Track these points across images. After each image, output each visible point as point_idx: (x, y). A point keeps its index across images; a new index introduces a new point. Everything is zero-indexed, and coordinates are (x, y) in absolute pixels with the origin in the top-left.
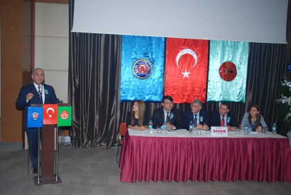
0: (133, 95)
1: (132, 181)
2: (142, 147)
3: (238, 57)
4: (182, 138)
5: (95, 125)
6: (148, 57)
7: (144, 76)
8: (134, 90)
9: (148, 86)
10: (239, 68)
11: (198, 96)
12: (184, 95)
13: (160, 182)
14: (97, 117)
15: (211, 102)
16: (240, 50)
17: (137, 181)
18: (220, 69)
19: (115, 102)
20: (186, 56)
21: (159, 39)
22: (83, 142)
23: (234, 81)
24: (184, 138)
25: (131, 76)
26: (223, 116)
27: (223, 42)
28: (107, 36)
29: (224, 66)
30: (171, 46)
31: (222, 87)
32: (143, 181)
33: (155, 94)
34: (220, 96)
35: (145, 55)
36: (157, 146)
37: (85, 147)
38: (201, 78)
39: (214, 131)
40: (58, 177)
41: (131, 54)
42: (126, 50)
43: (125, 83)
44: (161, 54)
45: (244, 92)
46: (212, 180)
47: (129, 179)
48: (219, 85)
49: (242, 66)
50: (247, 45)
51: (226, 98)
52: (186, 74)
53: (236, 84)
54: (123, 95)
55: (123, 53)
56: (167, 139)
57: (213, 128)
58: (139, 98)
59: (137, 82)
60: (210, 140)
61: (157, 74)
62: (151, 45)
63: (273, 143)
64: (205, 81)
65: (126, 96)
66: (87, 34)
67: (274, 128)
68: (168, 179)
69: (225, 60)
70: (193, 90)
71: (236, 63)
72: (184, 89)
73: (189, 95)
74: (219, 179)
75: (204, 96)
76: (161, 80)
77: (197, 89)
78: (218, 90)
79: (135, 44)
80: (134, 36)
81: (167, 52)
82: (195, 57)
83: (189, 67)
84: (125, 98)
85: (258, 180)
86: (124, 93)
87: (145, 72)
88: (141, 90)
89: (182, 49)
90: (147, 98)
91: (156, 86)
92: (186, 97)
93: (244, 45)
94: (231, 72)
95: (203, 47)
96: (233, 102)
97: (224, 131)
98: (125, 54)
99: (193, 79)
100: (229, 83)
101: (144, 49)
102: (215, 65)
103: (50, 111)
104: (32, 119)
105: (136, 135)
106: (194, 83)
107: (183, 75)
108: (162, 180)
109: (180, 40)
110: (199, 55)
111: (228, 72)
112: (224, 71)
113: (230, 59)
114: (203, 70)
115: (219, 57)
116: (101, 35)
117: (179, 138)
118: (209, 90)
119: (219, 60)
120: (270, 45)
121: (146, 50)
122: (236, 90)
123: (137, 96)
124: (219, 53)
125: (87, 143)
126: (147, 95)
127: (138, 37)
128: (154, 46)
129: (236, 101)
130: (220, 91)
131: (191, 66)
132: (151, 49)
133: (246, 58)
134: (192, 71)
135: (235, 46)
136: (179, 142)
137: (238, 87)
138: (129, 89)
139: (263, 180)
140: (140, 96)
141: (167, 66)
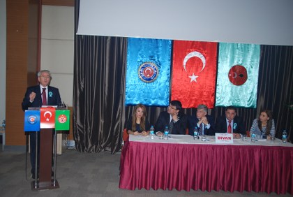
0: (139, 99)
1: (131, 189)
2: (142, 153)
3: (249, 60)
4: (184, 145)
5: (100, 130)
6: (154, 60)
7: (150, 79)
8: (139, 94)
9: (154, 90)
10: (250, 72)
11: (205, 101)
12: (191, 100)
13: (160, 190)
14: (102, 121)
15: (218, 107)
16: (251, 52)
17: (137, 188)
18: (230, 73)
19: (120, 106)
20: (193, 59)
21: (166, 41)
22: (87, 147)
23: (244, 86)
24: (186, 145)
25: (137, 79)
26: (230, 122)
27: (233, 45)
28: (113, 38)
29: (233, 69)
30: (178, 49)
31: (231, 91)
32: (143, 189)
33: (161, 98)
34: (229, 101)
35: (152, 58)
36: (158, 152)
37: (89, 152)
38: (209, 83)
39: (219, 138)
40: (57, 182)
41: (137, 57)
42: (131, 53)
43: (130, 87)
44: (168, 57)
45: (255, 97)
46: (215, 189)
47: (128, 186)
48: (229, 89)
49: (253, 70)
50: (259, 48)
51: (236, 103)
52: (194, 78)
53: (247, 88)
54: (128, 99)
55: (129, 56)
56: (168, 145)
57: (217, 135)
58: (145, 103)
59: (143, 86)
60: (214, 147)
61: (163, 78)
62: (157, 47)
63: (282, 152)
64: (213, 85)
65: (132, 100)
66: (93, 36)
67: (284, 136)
68: (168, 187)
69: (235, 64)
70: (201, 94)
71: (247, 66)
72: (192, 94)
73: (196, 100)
74: (223, 189)
75: (212, 100)
76: (168, 84)
77: (205, 94)
78: (227, 94)
79: (141, 46)
80: (140, 39)
81: (174, 55)
82: (203, 60)
83: (197, 70)
84: (131, 102)
85: (266, 191)
86: (129, 97)
87: (150, 75)
88: (147, 95)
89: (190, 52)
90: (153, 102)
91: (162, 90)
92: (194, 102)
93: (255, 48)
94: (241, 76)
95: (212, 50)
96: (243, 108)
97: (230, 138)
98: (131, 57)
99: (201, 84)
100: (239, 87)
101: (150, 52)
102: (224, 68)
103: (48, 115)
104: (29, 122)
105: (137, 140)
106: (201, 87)
107: (190, 79)
108: (162, 188)
109: (187, 42)
110: (208, 58)
111: (238, 76)
112: (234, 75)
113: (240, 63)
114: (211, 74)
115: (229, 60)
116: (107, 37)
117: (181, 145)
118: (217, 95)
119: (228, 64)
120: (284, 47)
121: (153, 52)
122: (247, 94)
123: (143, 100)
124: (229, 56)
125: (91, 148)
126: (153, 99)
127: (144, 39)
128: (160, 49)
129: (247, 106)
130: (230, 95)
131: (199, 69)
132: (157, 52)
133: (257, 61)
134: (200, 74)
135: (245, 49)
136: (181, 149)
137: (249, 92)
138: (134, 93)
139: (271, 191)
140: (146, 100)
141: (174, 69)
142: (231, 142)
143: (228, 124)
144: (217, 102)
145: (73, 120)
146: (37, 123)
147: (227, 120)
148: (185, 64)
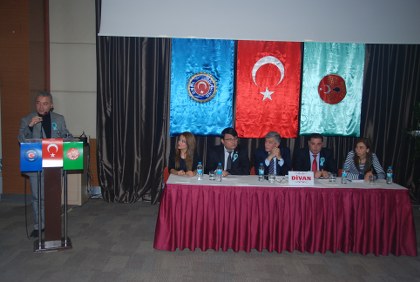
0: (189, 125)
1: (169, 249)
3: (348, 66)
4: (243, 188)
5: (135, 170)
6: (210, 69)
7: (205, 98)
8: (190, 120)
9: (210, 114)
10: (350, 84)
11: (285, 128)
12: (264, 126)
13: (210, 252)
14: (137, 159)
15: (303, 135)
16: (351, 56)
17: (178, 249)
18: (320, 86)
19: (163, 136)
20: (267, 67)
21: (226, 42)
22: (118, 195)
23: (342, 104)
25: (185, 97)
26: (315, 156)
27: (324, 45)
28: (151, 40)
29: (325, 81)
30: (243, 53)
31: (323, 112)
32: (187, 249)
33: (221, 124)
34: (320, 127)
35: (206, 66)
37: (121, 201)
38: (290, 101)
39: (293, 178)
41: (185, 66)
42: (177, 61)
43: (177, 109)
44: (229, 66)
45: (357, 121)
46: (288, 250)
47: (166, 246)
48: (319, 110)
49: (354, 81)
50: (362, 49)
51: (330, 130)
52: (267, 94)
53: (345, 109)
54: (174, 126)
55: (173, 64)
57: (291, 173)
58: (198, 131)
59: (195, 107)
61: (223, 96)
62: (214, 51)
64: (296, 104)
65: (179, 128)
66: (122, 38)
67: (389, 175)
68: (222, 247)
69: (328, 72)
70: (279, 118)
71: (346, 75)
72: (265, 116)
73: (271, 126)
74: (300, 250)
75: (295, 126)
76: (230, 103)
77: (284, 117)
78: (316, 117)
79: (191, 50)
80: (189, 40)
81: (238, 61)
82: (281, 68)
83: (272, 83)
84: (177, 130)
85: (361, 252)
86: (175, 123)
87: (205, 92)
88: (201, 119)
89: (261, 57)
90: (209, 130)
91: (223, 112)
92: (268, 129)
93: (358, 48)
94: (337, 90)
95: (294, 54)
96: (341, 136)
97: (309, 178)
98: (177, 66)
99: (278, 103)
100: (334, 106)
101: (204, 58)
102: (312, 80)
103: (53, 149)
104: (27, 159)
106: (279, 108)
108: (214, 248)
109: (256, 44)
110: (288, 65)
111: (333, 90)
112: (327, 90)
113: (335, 71)
114: (293, 87)
115: (318, 67)
116: (142, 39)
118: (302, 119)
119: (318, 73)
120: (402, 46)
121: (207, 59)
122: (346, 117)
123: (195, 127)
124: (318, 62)
125: (123, 196)
126: (210, 126)
127: (194, 40)
128: (218, 53)
129: (345, 134)
130: (320, 119)
131: (275, 82)
132: (214, 58)
133: (360, 68)
134: (276, 89)
135: (343, 50)
137: (348, 113)
138: (182, 118)
139: (367, 252)
140: (199, 127)
141: (239, 83)
142: (310, 184)
143: (312, 159)
144: (302, 129)
145: (98, 157)
146: (38, 161)
147: (311, 154)
148: (254, 75)
